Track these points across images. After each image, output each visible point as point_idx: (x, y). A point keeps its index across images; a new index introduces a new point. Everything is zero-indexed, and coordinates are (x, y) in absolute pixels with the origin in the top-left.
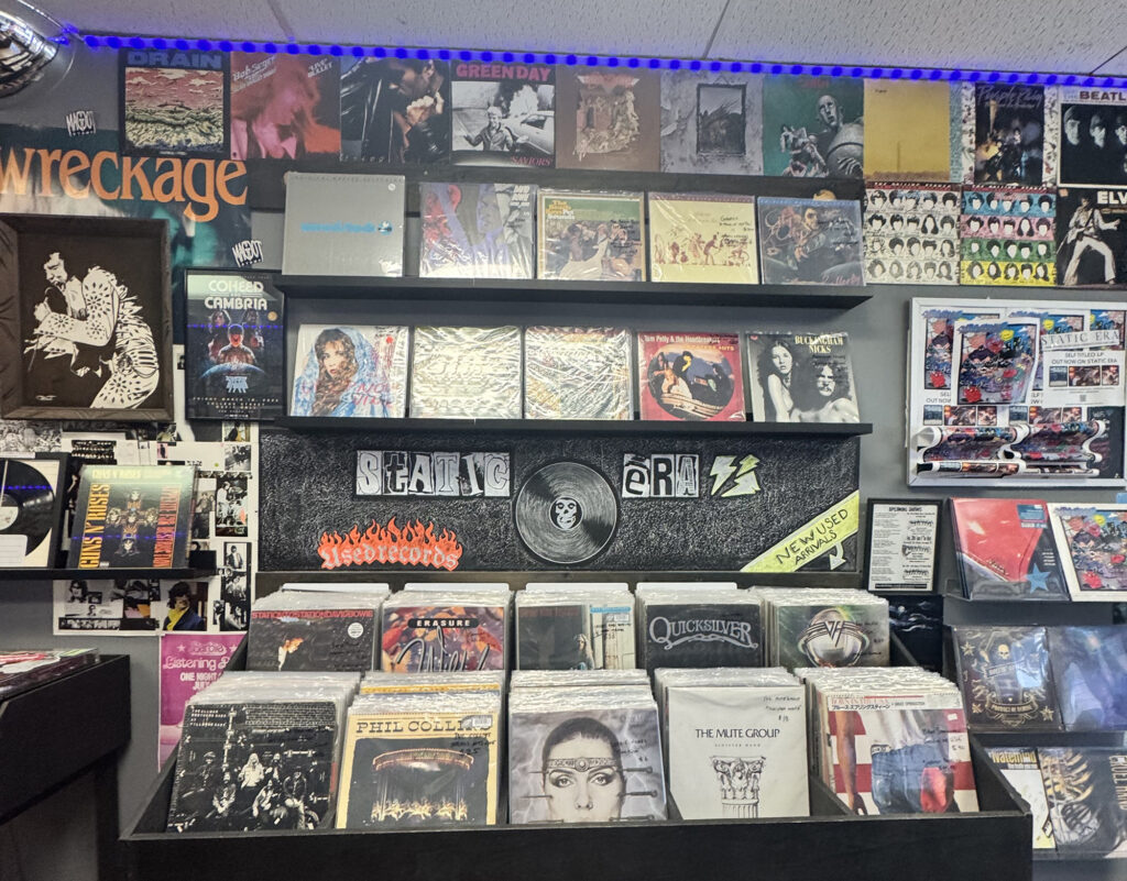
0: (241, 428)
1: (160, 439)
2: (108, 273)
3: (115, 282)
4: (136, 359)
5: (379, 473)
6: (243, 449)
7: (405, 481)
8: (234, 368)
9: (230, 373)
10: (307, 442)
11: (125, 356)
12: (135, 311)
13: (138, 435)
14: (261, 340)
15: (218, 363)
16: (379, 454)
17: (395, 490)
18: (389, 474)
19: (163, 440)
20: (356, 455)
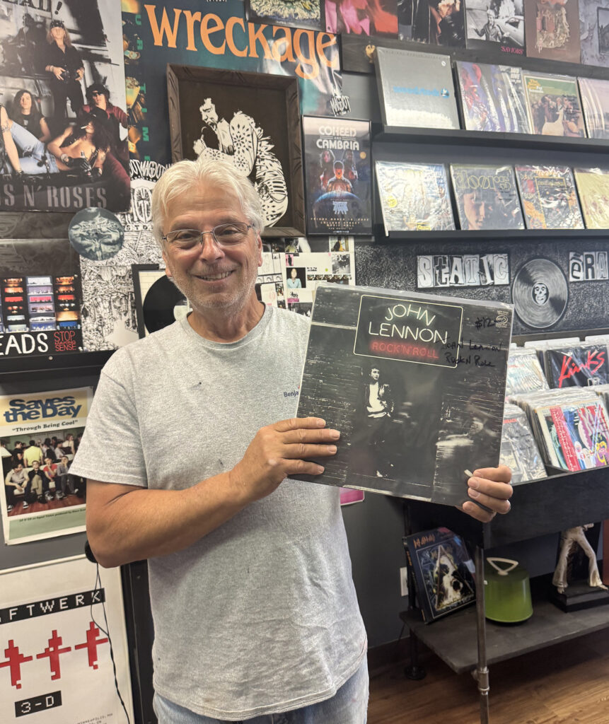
0: (342, 241)
1: (288, 251)
2: (249, 117)
3: (254, 125)
4: (271, 188)
5: (431, 271)
6: (344, 257)
7: (447, 276)
8: (338, 195)
9: (335, 199)
10: (385, 251)
11: (263, 185)
12: (269, 149)
13: (272, 248)
14: (356, 174)
15: (327, 191)
16: (430, 258)
17: (442, 283)
18: (437, 272)
19: (290, 252)
20: (417, 259)
